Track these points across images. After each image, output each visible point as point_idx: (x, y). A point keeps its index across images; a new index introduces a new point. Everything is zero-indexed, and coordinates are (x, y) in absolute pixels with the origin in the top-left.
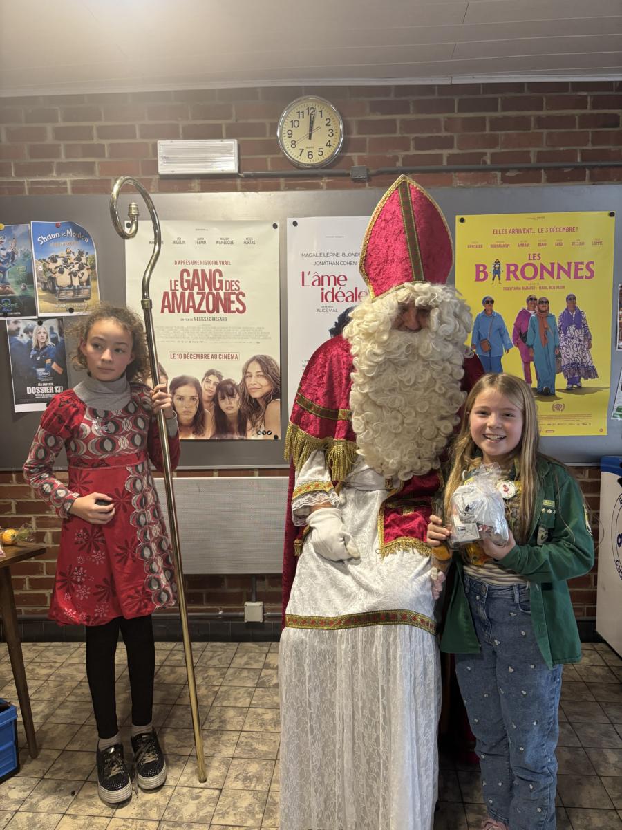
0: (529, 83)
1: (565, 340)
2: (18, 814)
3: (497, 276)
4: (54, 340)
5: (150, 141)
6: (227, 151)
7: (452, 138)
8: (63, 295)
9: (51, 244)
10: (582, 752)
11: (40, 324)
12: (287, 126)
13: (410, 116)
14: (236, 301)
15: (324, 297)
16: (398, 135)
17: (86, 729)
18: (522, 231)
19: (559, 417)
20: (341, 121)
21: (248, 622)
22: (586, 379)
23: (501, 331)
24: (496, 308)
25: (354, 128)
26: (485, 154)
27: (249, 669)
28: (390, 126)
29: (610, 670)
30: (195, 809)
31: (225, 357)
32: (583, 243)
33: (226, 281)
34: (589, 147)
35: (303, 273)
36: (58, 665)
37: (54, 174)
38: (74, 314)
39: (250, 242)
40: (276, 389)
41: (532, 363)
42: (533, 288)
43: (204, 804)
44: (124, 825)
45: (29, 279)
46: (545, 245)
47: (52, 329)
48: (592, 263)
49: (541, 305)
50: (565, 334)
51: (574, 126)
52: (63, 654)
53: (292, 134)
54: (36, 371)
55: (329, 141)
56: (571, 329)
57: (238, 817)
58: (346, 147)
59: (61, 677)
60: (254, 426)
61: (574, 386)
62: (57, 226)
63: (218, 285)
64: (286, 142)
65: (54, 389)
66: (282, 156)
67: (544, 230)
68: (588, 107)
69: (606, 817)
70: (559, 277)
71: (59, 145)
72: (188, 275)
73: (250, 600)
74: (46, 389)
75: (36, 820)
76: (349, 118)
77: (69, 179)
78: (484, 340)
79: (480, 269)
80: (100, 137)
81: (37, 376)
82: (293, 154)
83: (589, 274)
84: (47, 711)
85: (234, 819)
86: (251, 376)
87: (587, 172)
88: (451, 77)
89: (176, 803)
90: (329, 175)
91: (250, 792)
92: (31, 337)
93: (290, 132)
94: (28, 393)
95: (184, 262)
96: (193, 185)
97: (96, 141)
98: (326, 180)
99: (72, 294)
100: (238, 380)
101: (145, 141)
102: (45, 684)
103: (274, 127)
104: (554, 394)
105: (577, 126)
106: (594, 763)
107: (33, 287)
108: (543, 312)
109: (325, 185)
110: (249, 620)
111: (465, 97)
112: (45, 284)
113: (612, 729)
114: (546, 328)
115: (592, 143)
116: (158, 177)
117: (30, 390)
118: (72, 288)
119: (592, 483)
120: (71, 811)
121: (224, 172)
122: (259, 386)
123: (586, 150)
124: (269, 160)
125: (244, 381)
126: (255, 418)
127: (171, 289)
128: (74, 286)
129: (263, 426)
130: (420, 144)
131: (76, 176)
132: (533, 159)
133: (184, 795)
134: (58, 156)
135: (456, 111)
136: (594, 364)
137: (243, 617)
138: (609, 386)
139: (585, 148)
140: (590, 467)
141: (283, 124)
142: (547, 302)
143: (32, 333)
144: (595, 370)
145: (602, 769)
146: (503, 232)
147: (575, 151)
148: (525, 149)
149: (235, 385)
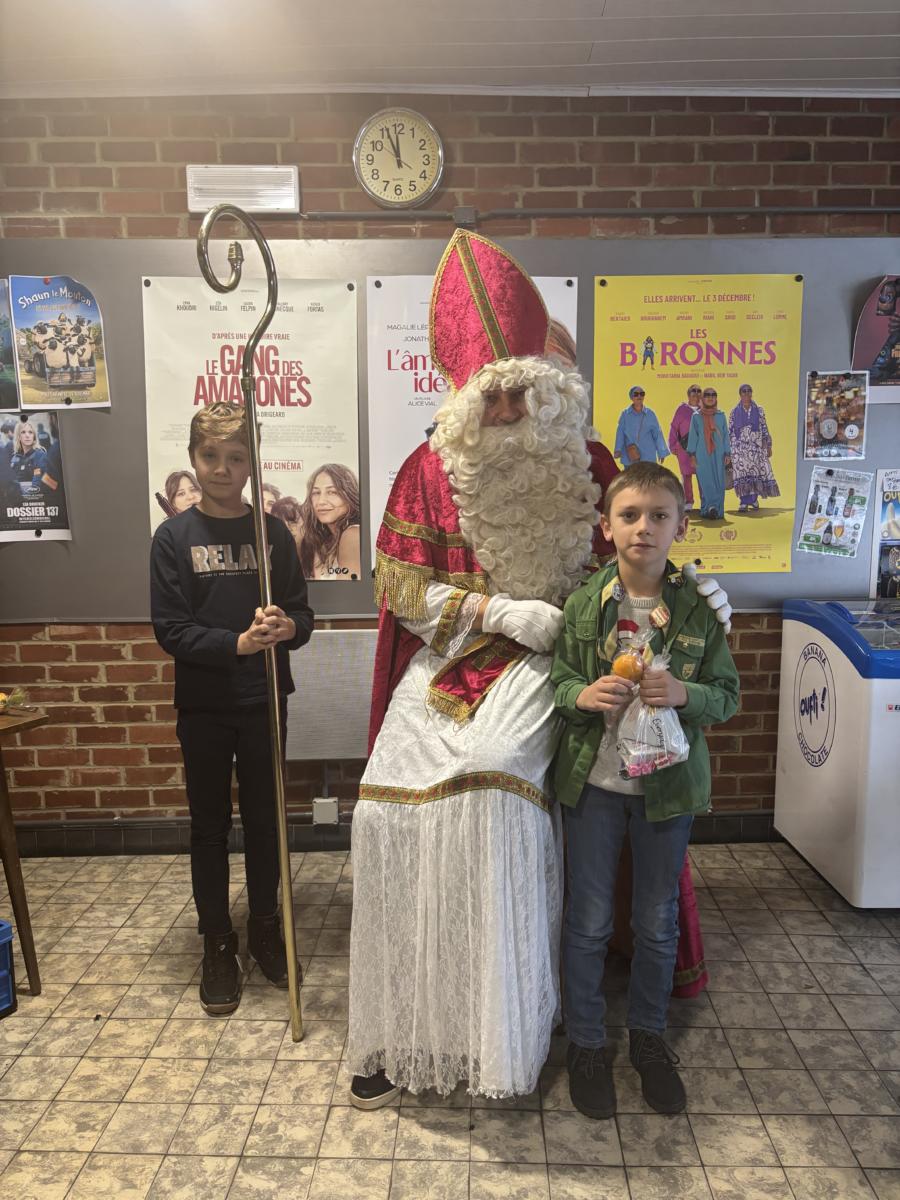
0: (691, 98)
1: (738, 446)
2: (21, 1059)
3: (649, 359)
4: (45, 442)
5: (178, 165)
6: (281, 181)
7: (590, 170)
8: (56, 380)
9: (38, 307)
10: (747, 967)
11: (24, 419)
12: (367, 149)
13: (534, 140)
14: (298, 390)
15: (418, 385)
16: (516, 165)
17: (104, 959)
18: (682, 299)
19: (729, 548)
20: (440, 144)
21: (318, 825)
22: (764, 497)
23: (654, 433)
24: (647, 403)
25: (458, 155)
26: (634, 193)
27: (320, 885)
28: (507, 152)
29: (789, 873)
30: (254, 1044)
31: (284, 466)
32: (762, 317)
33: (284, 362)
34: (770, 187)
35: (389, 352)
36: (59, 885)
37: (41, 209)
38: (73, 406)
39: (316, 308)
40: (353, 512)
41: (694, 477)
42: (696, 376)
43: (267, 1038)
44: (162, 1066)
45: (8, 357)
46: (712, 318)
47: (41, 427)
48: (773, 343)
49: (707, 399)
50: (738, 437)
51: (751, 159)
52: (65, 872)
53: (373, 160)
54: (19, 485)
55: (424, 171)
56: (746, 430)
57: (311, 1050)
58: (447, 178)
59: (65, 898)
60: (323, 561)
61: (750, 507)
62: (46, 282)
63: (272, 368)
64: (365, 172)
65: (46, 511)
66: (357, 190)
67: (711, 298)
68: (770, 130)
69: (773, 1038)
70: (730, 362)
71: (48, 169)
72: (232, 353)
73: (320, 796)
74: (36, 511)
75: (46, 1064)
76: (450, 140)
77: (62, 216)
78: (630, 445)
79: (626, 349)
80: (106, 158)
81: (21, 492)
82: (375, 187)
83: (768, 358)
84: (49, 940)
85: (306, 1053)
86: (319, 493)
87: (768, 220)
88: (589, 87)
89: (230, 1038)
90: (424, 219)
91: (326, 1023)
92: (11, 438)
93: (370, 158)
94: (9, 516)
95: (226, 336)
96: (236, 229)
97: (99, 164)
98: (419, 225)
99: (68, 378)
100: (301, 499)
101: (170, 165)
102: (44, 908)
103: (348, 150)
104: (723, 518)
105: (755, 157)
106: (761, 980)
107: (12, 368)
108: (707, 407)
109: (418, 233)
110: (319, 822)
111: (607, 114)
112: (30, 363)
113: (786, 940)
114: (714, 430)
115: (774, 180)
116: (187, 216)
117: (12, 512)
118: (69, 370)
119: (769, 635)
120: (91, 1053)
121: (279, 211)
122: (331, 507)
123: (768, 191)
124: (341, 196)
125: (309, 500)
126: (325, 550)
127: (208, 373)
128: (72, 368)
129: (336, 561)
130: (547, 178)
131: (72, 212)
132: (697, 199)
133: (240, 1029)
134: (47, 185)
135: (595, 133)
136: (775, 478)
137: (310, 819)
138: (794, 506)
139: (765, 188)
140: (768, 614)
141: (360, 146)
142: (715, 394)
143: (13, 432)
144: (776, 486)
145: (771, 985)
146: (658, 299)
147: (752, 191)
148: (686, 188)
149: (296, 505)
